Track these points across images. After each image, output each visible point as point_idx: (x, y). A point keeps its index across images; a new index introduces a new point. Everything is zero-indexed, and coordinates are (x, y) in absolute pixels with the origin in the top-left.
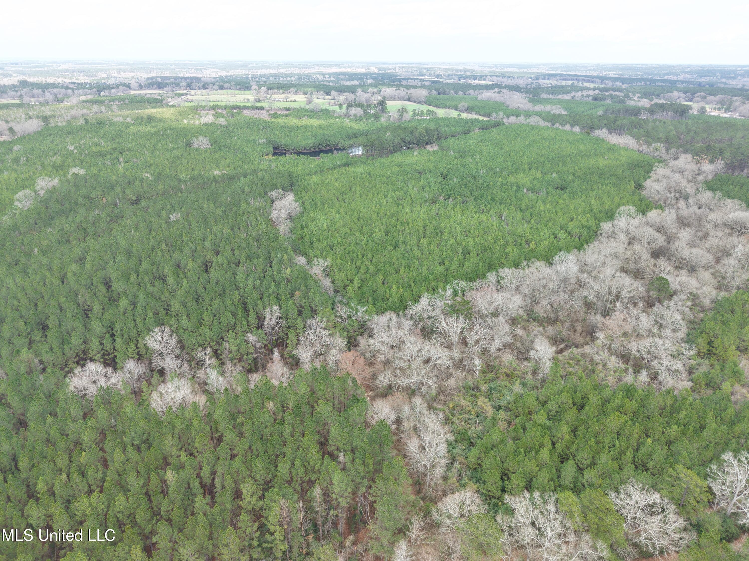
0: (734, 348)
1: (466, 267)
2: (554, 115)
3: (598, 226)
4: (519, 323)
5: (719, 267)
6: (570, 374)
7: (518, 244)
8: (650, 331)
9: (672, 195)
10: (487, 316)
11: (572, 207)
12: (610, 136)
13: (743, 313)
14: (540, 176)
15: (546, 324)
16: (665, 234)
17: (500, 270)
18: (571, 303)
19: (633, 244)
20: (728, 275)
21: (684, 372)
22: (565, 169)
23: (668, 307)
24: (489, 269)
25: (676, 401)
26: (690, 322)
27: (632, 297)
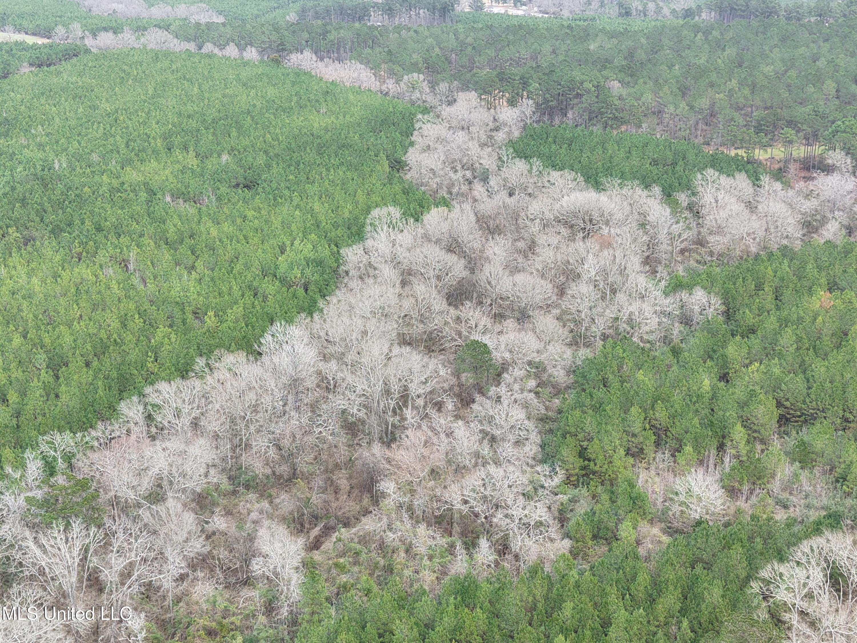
0: (622, 452)
1: (64, 398)
2: (198, 25)
3: (337, 256)
4: (214, 504)
5: (565, 304)
6: (345, 588)
7: (178, 321)
8: (477, 455)
9: (460, 174)
10: (139, 505)
11: (277, 223)
12: (320, 64)
13: (622, 382)
14: (195, 162)
15: (273, 492)
16: (463, 254)
17: (148, 390)
18: (317, 430)
19: (410, 283)
20: (583, 316)
21: (551, 522)
22: (246, 142)
23: (498, 399)
24: (121, 391)
25: (551, 585)
26: (541, 420)
27: (431, 392)
